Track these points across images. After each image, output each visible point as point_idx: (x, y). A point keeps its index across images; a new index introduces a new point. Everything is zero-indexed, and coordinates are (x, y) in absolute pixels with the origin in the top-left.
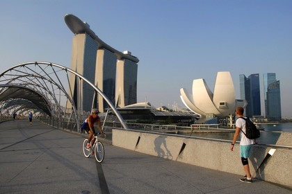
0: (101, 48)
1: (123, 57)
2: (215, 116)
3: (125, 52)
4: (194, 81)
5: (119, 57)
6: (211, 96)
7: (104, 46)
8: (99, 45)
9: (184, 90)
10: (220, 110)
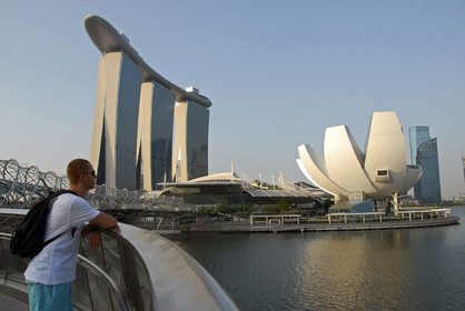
0: (148, 80)
1: (185, 97)
2: (367, 196)
3: (189, 89)
4: (328, 130)
5: (178, 96)
6: (362, 158)
7: (153, 77)
8: (145, 75)
9: (308, 147)
10: (377, 184)
